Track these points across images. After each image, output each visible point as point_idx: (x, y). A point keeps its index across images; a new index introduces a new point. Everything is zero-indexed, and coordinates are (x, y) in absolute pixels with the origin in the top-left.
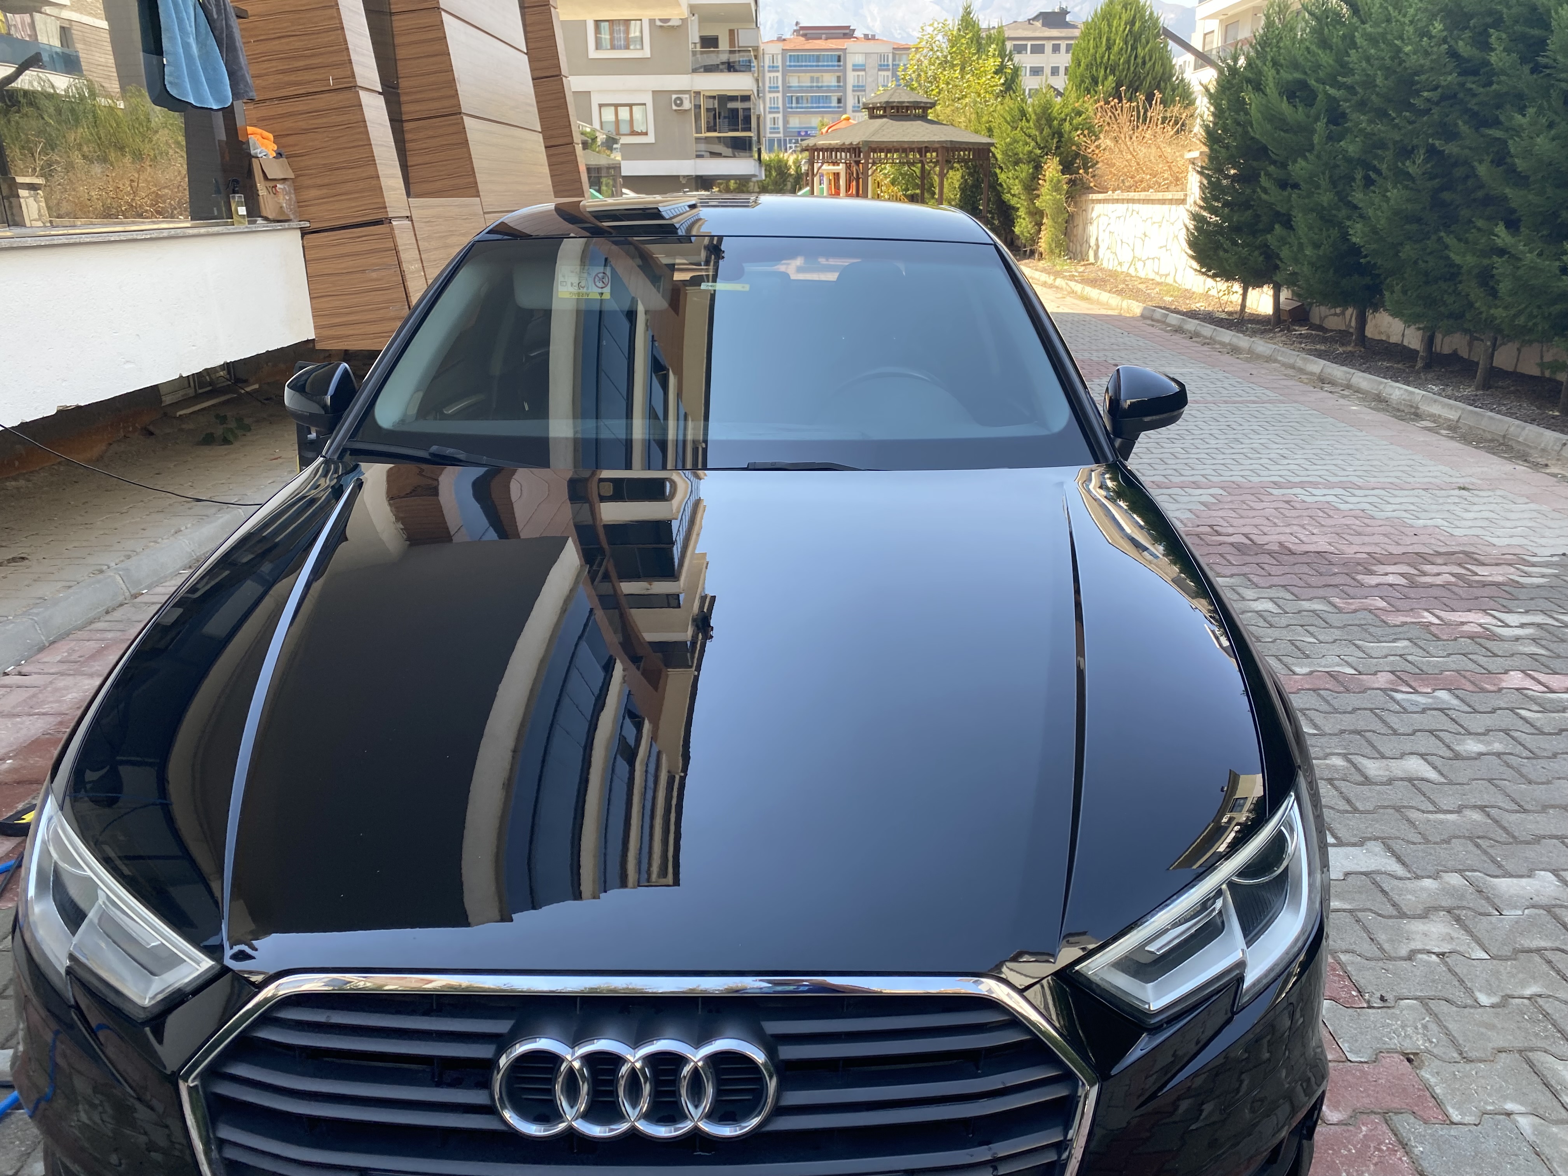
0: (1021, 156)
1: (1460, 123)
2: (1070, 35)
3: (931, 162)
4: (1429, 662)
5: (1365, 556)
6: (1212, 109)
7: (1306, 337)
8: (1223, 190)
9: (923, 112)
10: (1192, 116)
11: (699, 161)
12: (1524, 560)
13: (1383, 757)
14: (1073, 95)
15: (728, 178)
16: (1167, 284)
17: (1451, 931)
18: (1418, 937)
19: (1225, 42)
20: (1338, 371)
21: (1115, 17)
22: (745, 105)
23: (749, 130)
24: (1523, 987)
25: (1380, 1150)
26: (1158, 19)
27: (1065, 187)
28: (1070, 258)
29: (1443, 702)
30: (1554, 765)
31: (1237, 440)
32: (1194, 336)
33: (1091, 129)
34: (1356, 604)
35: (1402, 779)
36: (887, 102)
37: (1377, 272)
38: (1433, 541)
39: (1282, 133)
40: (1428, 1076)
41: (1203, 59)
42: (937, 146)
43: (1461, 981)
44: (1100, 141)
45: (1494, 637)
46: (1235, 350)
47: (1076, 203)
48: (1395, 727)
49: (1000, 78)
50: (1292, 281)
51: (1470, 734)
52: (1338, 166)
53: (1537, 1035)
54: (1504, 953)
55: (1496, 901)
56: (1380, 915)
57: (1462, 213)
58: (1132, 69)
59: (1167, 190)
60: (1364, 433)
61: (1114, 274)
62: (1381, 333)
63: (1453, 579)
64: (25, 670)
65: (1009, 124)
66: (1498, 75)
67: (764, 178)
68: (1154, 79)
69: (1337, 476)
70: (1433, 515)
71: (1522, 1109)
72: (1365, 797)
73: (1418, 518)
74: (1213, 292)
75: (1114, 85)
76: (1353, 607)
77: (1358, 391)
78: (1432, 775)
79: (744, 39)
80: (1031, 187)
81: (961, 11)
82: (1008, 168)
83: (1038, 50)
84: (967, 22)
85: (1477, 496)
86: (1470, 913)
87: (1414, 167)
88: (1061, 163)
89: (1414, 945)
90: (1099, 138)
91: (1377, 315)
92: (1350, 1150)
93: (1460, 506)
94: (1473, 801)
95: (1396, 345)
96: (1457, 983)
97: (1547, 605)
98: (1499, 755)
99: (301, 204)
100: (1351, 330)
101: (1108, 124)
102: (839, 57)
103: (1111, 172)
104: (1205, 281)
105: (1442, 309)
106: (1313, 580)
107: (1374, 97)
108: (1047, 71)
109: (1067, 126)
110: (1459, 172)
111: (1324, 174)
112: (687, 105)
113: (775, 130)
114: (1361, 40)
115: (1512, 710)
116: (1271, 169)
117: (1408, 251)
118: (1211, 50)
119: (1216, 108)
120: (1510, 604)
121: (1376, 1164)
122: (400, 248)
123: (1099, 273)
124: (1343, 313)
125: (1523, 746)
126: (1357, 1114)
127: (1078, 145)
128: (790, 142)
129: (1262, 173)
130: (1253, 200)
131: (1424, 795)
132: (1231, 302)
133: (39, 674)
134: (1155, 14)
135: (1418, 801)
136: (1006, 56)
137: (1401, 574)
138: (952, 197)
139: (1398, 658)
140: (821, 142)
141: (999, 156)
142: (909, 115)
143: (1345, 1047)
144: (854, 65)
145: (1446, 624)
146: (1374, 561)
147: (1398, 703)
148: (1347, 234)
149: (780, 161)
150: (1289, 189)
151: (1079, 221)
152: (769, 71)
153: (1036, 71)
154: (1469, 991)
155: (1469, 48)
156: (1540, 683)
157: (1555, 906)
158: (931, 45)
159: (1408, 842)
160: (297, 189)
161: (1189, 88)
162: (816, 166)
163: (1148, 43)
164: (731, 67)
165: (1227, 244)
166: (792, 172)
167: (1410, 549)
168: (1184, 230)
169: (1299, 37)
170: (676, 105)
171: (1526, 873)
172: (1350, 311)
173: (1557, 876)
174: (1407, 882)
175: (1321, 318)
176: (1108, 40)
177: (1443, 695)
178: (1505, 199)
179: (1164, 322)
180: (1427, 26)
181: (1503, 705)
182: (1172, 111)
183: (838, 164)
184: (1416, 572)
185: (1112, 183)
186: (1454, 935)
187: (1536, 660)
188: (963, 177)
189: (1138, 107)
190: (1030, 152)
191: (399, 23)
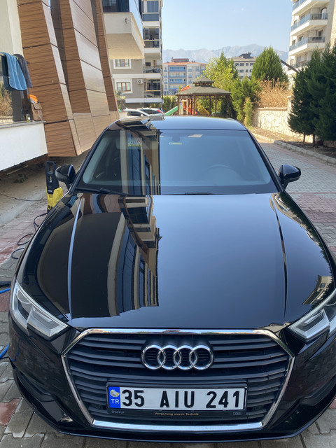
0: (239, 97)
2: (251, 60)
3: (213, 99)
7: (323, 149)
8: (299, 108)
9: (211, 84)
10: (288, 84)
11: (145, 99)
14: (254, 79)
15: (153, 103)
16: (282, 134)
19: (297, 62)
20: (332, 160)
21: (266, 56)
22: (159, 82)
23: (160, 89)
26: (278, 56)
27: (252, 106)
28: (253, 126)
32: (290, 149)
33: (259, 89)
36: (200, 82)
39: (317, 91)
41: (291, 67)
42: (215, 94)
44: (262, 92)
46: (302, 153)
47: (255, 110)
49: (232, 74)
50: (318, 134)
52: (333, 100)
58: (271, 71)
59: (281, 107)
61: (266, 131)
65: (235, 88)
67: (163, 103)
68: (277, 74)
69: (334, 190)
74: (295, 136)
75: (265, 76)
79: (158, 63)
80: (242, 106)
81: (220, 55)
82: (235, 100)
83: (242, 65)
84: (223, 58)
88: (250, 99)
99: (44, 116)
101: (264, 87)
102: (185, 68)
103: (265, 101)
104: (293, 133)
106: (329, 221)
108: (245, 71)
109: (252, 88)
111: (328, 103)
112: (142, 82)
113: (166, 89)
116: (313, 101)
118: (293, 64)
119: (296, 83)
122: (71, 128)
123: (262, 131)
124: (333, 143)
127: (255, 94)
128: (170, 92)
129: (310, 103)
130: (308, 110)
132: (301, 139)
136: (234, 67)
138: (219, 109)
140: (181, 93)
141: (232, 97)
142: (207, 85)
144: (189, 70)
149: (168, 98)
150: (318, 107)
151: (255, 116)
152: (164, 72)
153: (242, 71)
158: (212, 65)
160: (43, 112)
161: (287, 76)
162: (180, 100)
163: (275, 63)
164: (154, 71)
165: (300, 123)
166: (172, 101)
168: (287, 118)
169: (321, 63)
170: (139, 82)
175: (327, 144)
176: (264, 63)
179: (281, 145)
182: (282, 84)
183: (186, 99)
185: (265, 105)
188: (222, 103)
189: (273, 82)
190: (242, 96)
191: (68, 64)
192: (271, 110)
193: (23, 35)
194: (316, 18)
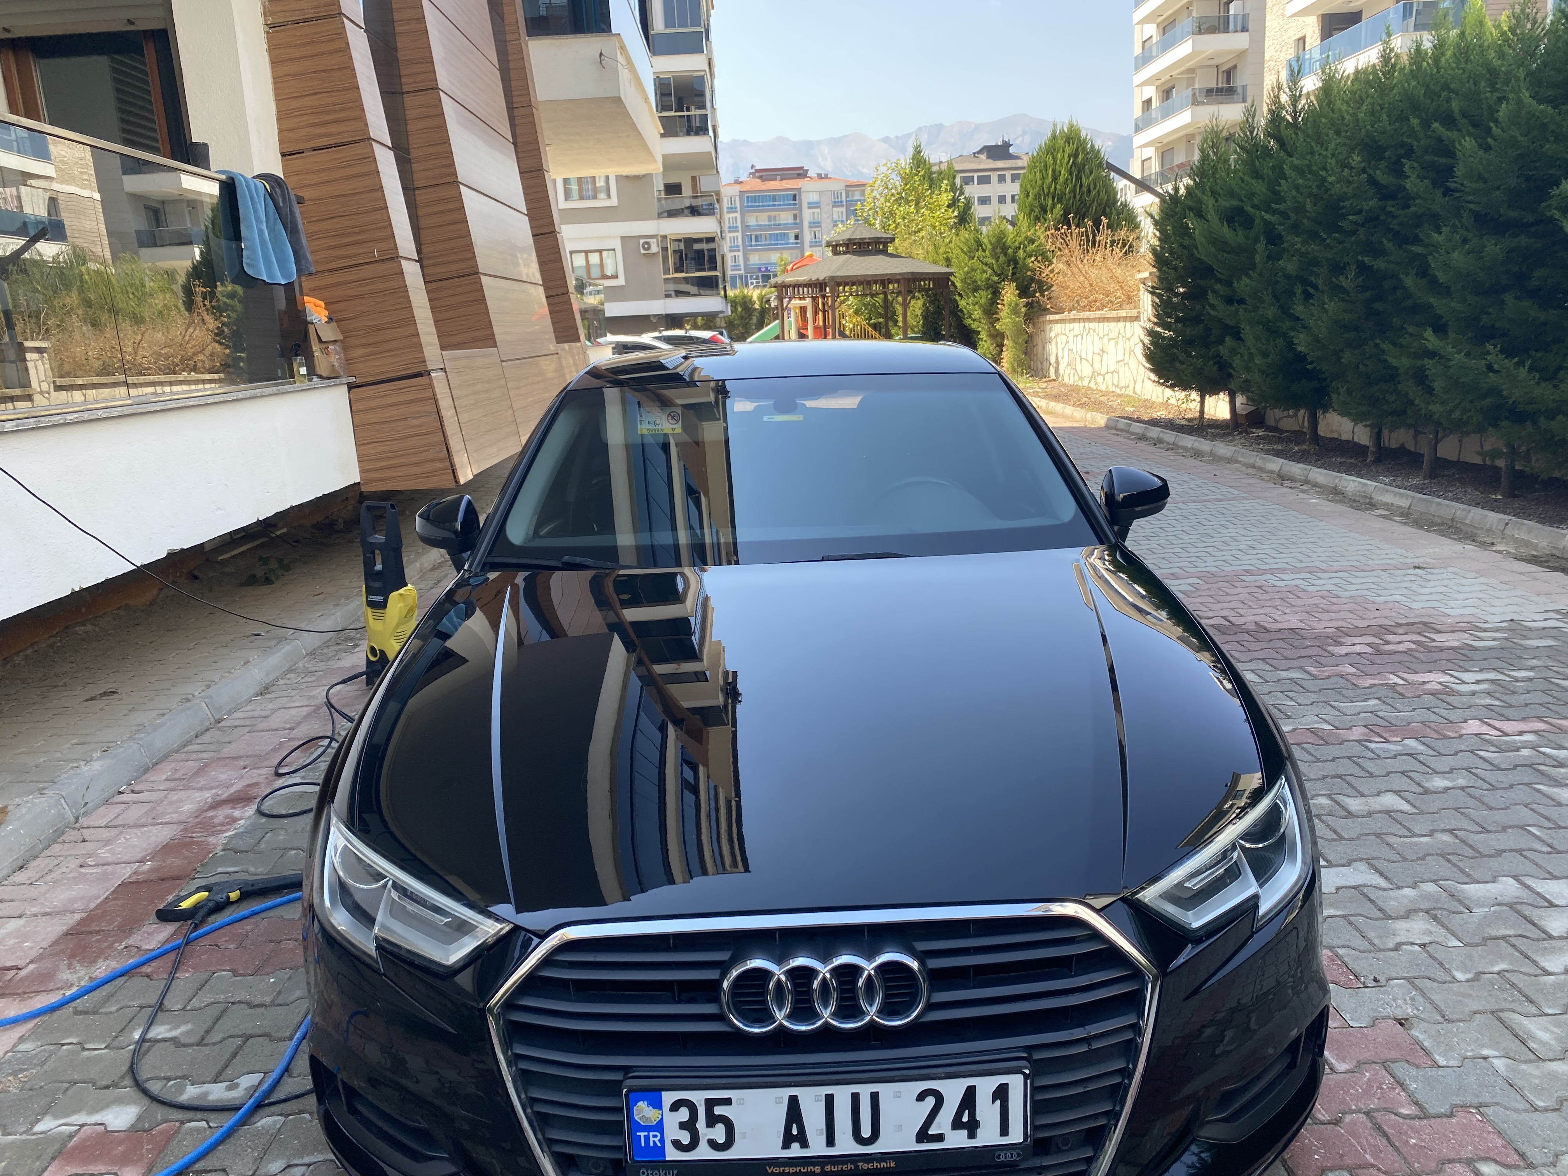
0: (979, 283)
1: (1385, 242)
2: (1014, 166)
3: (893, 292)
4: (1397, 716)
5: (1334, 630)
6: (1158, 234)
7: (1264, 438)
8: (1175, 308)
9: (884, 247)
10: (1138, 238)
11: (669, 301)
12: (1477, 627)
13: (1362, 795)
14: (1025, 224)
15: (694, 315)
16: (1128, 396)
17: (1429, 927)
18: (1402, 933)
19: (1163, 167)
20: (1296, 469)
21: (1059, 151)
22: (711, 246)
23: (715, 269)
24: (1492, 965)
25: (1381, 1088)
26: (1099, 151)
27: (1023, 310)
28: (1032, 376)
29: (1412, 748)
30: (1511, 794)
31: (1208, 535)
32: (1158, 442)
33: (1043, 255)
34: (1329, 671)
35: (1380, 812)
36: (849, 239)
37: (1323, 376)
38: (1394, 614)
39: (1225, 255)
40: (1417, 1034)
41: (1142, 185)
42: (899, 277)
43: (1441, 964)
44: (1053, 266)
45: (1453, 693)
46: (1197, 454)
47: (1034, 325)
48: (1371, 770)
49: (953, 211)
50: (1245, 388)
51: (1437, 773)
52: (1279, 282)
53: (1505, 1000)
54: (1475, 941)
55: (1467, 902)
56: (1368, 918)
57: (1395, 320)
58: (1078, 197)
59: (1121, 308)
60: (1324, 523)
61: (1075, 389)
62: (1332, 431)
63: (1413, 646)
64: (136, 789)
65: (966, 254)
66: (1414, 199)
67: (730, 313)
68: (1100, 205)
69: (1302, 562)
70: (1392, 592)
71: (1497, 1054)
72: (1348, 828)
73: (1379, 596)
74: (1172, 401)
75: (1062, 212)
76: (1326, 674)
77: (1316, 485)
78: (1406, 807)
79: (705, 184)
80: (991, 311)
81: (911, 151)
82: (967, 295)
83: (984, 180)
84: (918, 160)
85: (1431, 573)
86: (1445, 913)
87: (1348, 281)
88: (1017, 288)
89: (1398, 939)
90: (1052, 263)
91: (1327, 415)
92: (1357, 1090)
93: (1416, 583)
94: (1442, 826)
95: (1348, 442)
96: (1437, 966)
97: (1499, 664)
98: (1462, 788)
99: (349, 362)
100: (1305, 430)
101: (1060, 249)
102: (795, 196)
103: (1065, 294)
104: (1163, 392)
105: (1385, 407)
106: (1288, 653)
107: (1305, 221)
108: (995, 200)
109: (1021, 254)
110: (1388, 284)
111: (1267, 289)
112: (655, 249)
113: (736, 267)
114: (1291, 171)
115: (1472, 752)
116: (1218, 287)
117: (1348, 356)
118: (1150, 175)
119: (1160, 233)
120: (1466, 665)
121: (1379, 1099)
122: (439, 397)
123: (1062, 389)
124: (1296, 415)
125: (1483, 780)
126: (1360, 1065)
127: (1033, 270)
128: (751, 277)
129: (1210, 292)
130: (1204, 315)
131: (1400, 824)
132: (1190, 409)
133: (151, 791)
134: (1096, 147)
135: (1396, 828)
136: (957, 190)
137: (1368, 644)
138: (915, 323)
139: (1369, 714)
140: (789, 279)
141: (958, 284)
142: (871, 250)
143: (1347, 1017)
144: (809, 203)
145: (1410, 684)
146: (1343, 635)
147: (1372, 751)
148: (1292, 343)
149: (744, 297)
150: (1235, 304)
151: (1038, 340)
152: (728, 212)
153: (984, 201)
154: (1447, 971)
155: (1386, 176)
156: (1496, 729)
157: (1516, 903)
158: (886, 183)
159: (1389, 861)
160: (345, 349)
161: (1133, 212)
162: (786, 301)
163: (1091, 173)
164: (694, 211)
165: (1182, 356)
166: (757, 306)
167: (1373, 622)
168: (1141, 345)
169: (1233, 167)
170: (644, 249)
171: (1491, 879)
172: (1302, 412)
173: (1517, 880)
174: (1391, 892)
175: (1275, 420)
176: (1054, 171)
177: (1411, 742)
178: (1431, 306)
179: (1128, 431)
180: (1347, 158)
181: (1463, 748)
182: (1119, 235)
183: (804, 298)
184: (1380, 642)
185: (1068, 304)
186: (1433, 929)
187: (1492, 710)
188: (924, 305)
189: (1087, 231)
190: (988, 279)
191: (421, 197)
192: (1089, 320)
193: (281, 116)
194: (1213, 29)
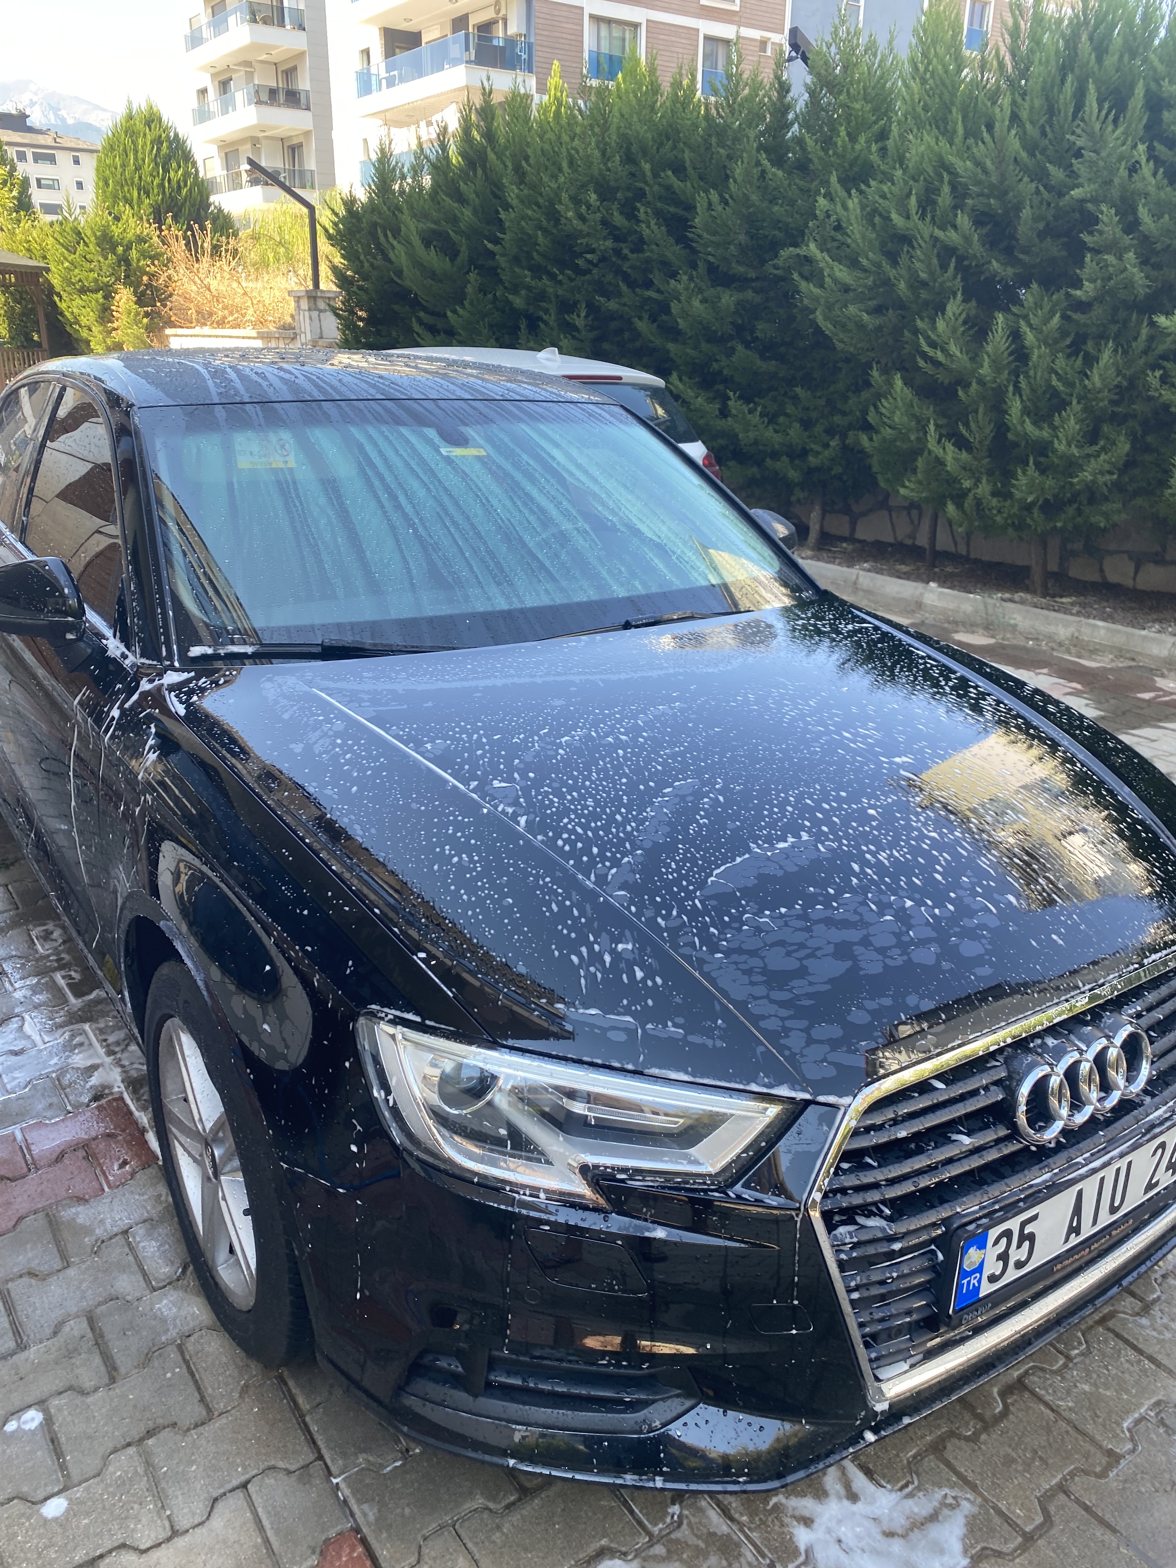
0: (85, 283)
1: (621, 284)
2: (59, 144)
21: (138, 134)
27: (143, 320)
33: (159, 258)
39: (431, 281)
44: (171, 272)
47: (158, 338)
66: (648, 244)
80: (104, 318)
82: (70, 297)
87: (580, 319)
88: (134, 294)
90: (169, 269)
110: (614, 325)
111: (483, 321)
116: (421, 314)
127: (149, 275)
141: (56, 283)
155: (619, 218)
163: (179, 167)
176: (136, 159)
188: (6, 303)
190: (97, 280)
194: (268, 20)
